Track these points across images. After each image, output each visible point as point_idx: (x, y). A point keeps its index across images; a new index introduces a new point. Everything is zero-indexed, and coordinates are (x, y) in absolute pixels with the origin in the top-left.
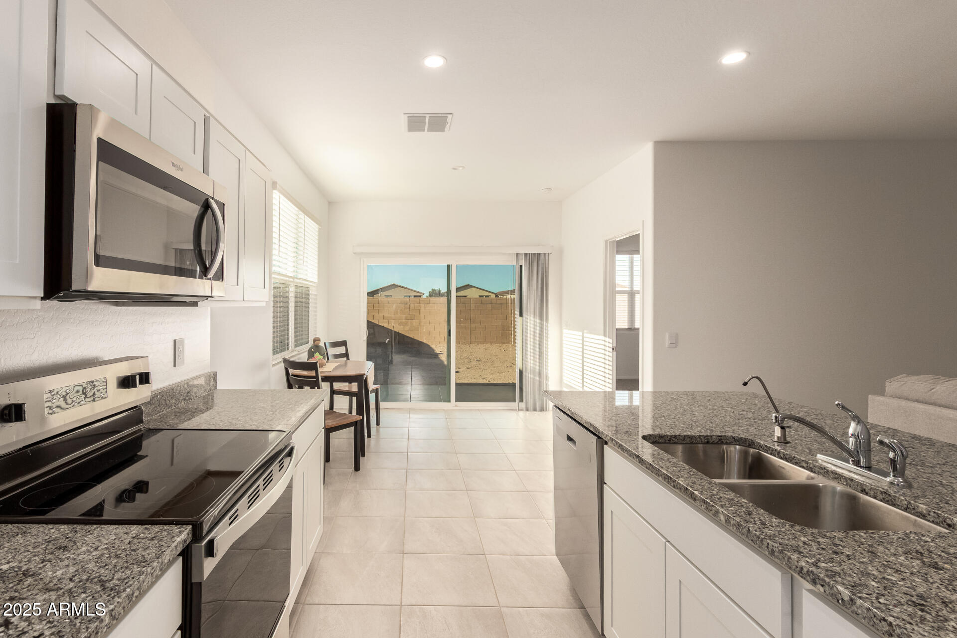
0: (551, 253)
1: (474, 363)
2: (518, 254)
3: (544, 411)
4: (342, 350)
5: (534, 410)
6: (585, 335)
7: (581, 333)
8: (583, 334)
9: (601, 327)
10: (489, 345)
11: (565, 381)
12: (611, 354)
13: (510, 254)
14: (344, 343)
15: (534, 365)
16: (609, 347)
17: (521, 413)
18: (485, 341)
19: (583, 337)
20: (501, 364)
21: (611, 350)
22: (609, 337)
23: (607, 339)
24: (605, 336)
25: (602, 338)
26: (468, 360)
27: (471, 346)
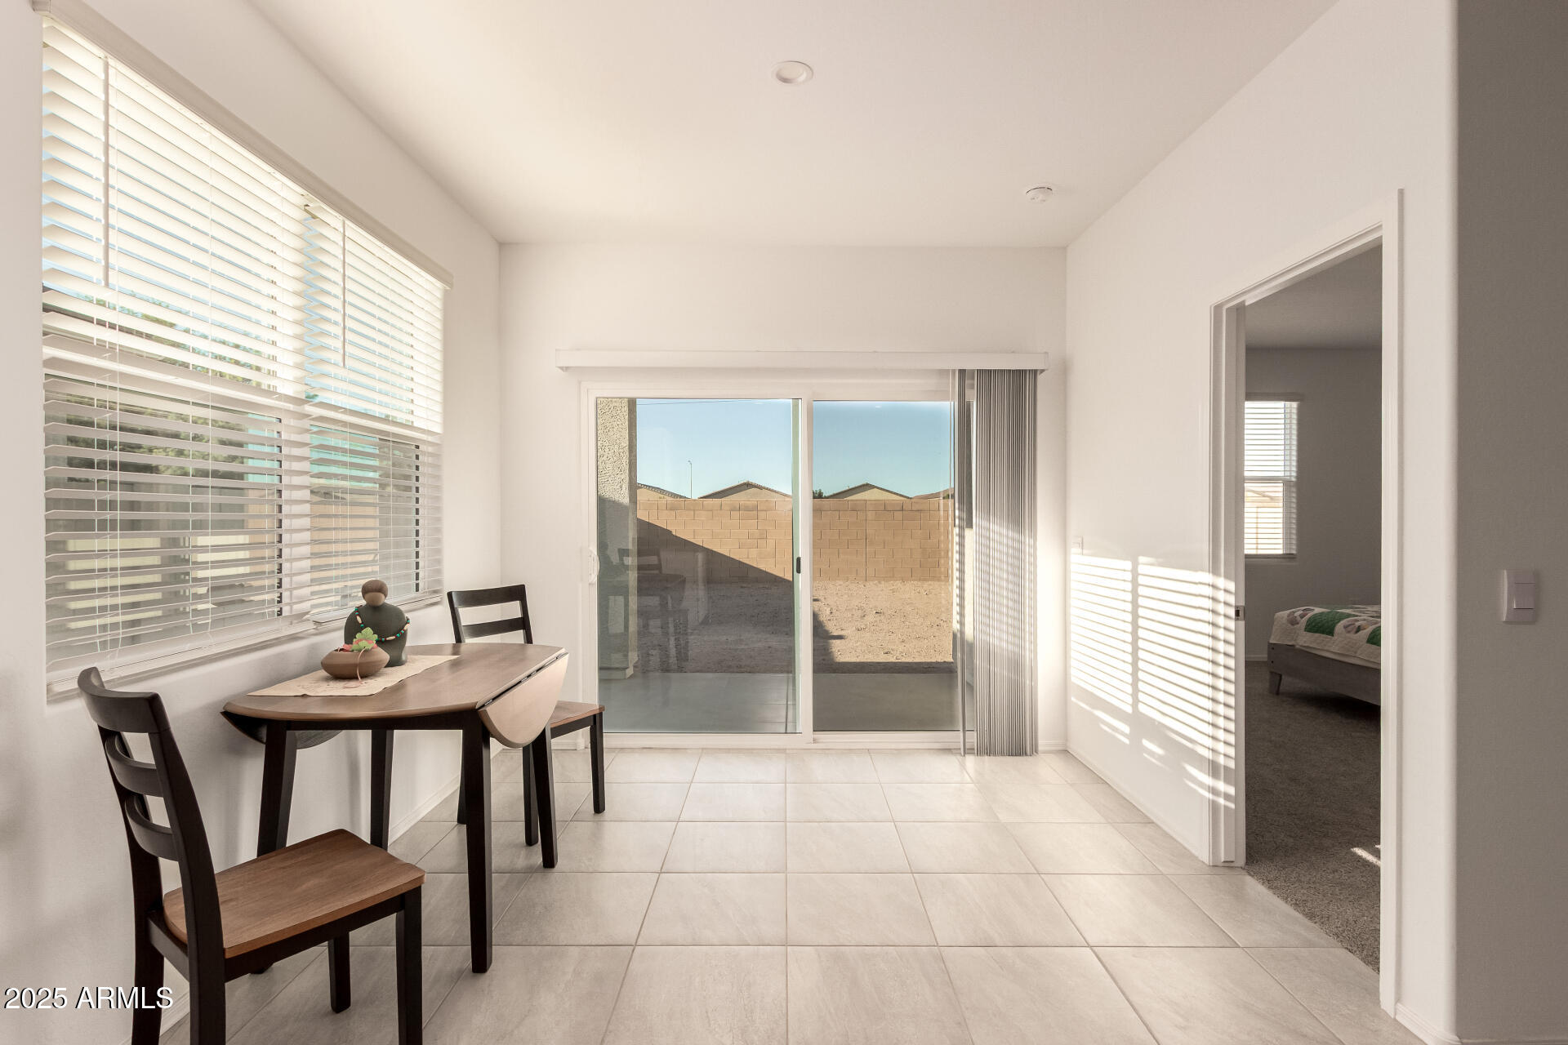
0: (1042, 371)
1: (871, 618)
2: (962, 372)
3: (1026, 754)
4: (512, 610)
5: (1002, 754)
6: (1141, 569)
7: (1128, 565)
8: (1135, 565)
9: (1205, 547)
10: (899, 584)
11: (1073, 679)
12: (1232, 625)
13: (943, 373)
14: (516, 593)
15: (1000, 641)
16: (1226, 604)
17: (970, 760)
18: (890, 575)
19: (1135, 574)
20: (921, 620)
21: (1232, 612)
22: (1227, 577)
23: (1221, 582)
24: (1215, 571)
25: (1208, 577)
26: (860, 613)
27: (870, 584)
